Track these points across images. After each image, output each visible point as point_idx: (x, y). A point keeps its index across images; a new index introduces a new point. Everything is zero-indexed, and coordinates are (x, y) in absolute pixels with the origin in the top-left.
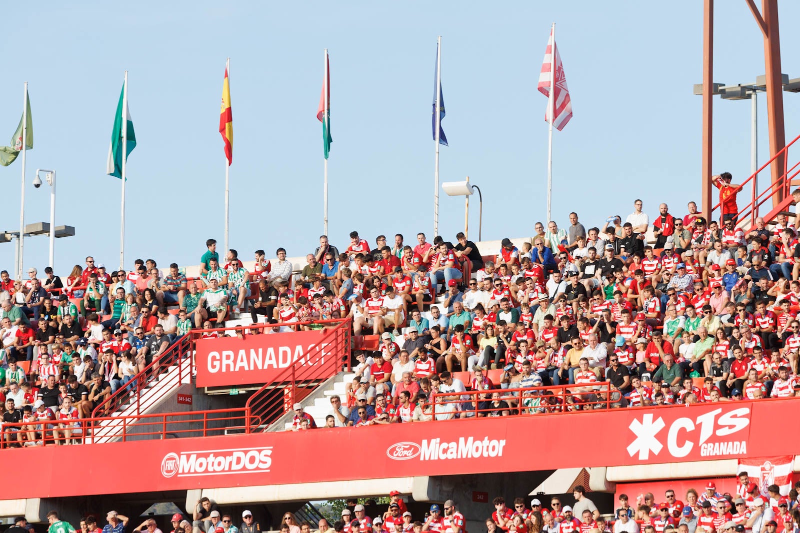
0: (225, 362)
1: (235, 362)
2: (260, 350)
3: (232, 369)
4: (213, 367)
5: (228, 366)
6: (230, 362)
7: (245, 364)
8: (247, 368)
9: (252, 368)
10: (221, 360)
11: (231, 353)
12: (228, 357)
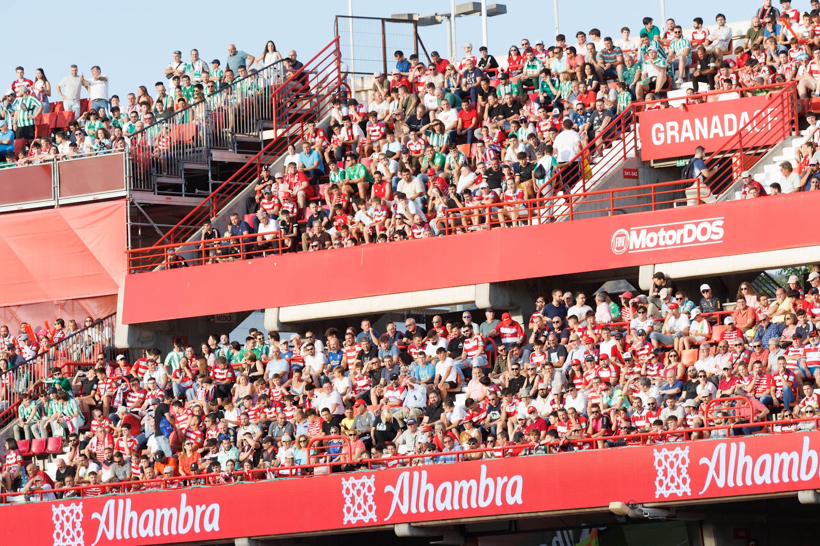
0: (669, 133)
1: (680, 132)
2: (705, 119)
3: (677, 140)
4: (658, 139)
5: (673, 137)
6: (675, 133)
7: (690, 134)
8: (692, 139)
9: (698, 138)
10: (665, 131)
11: (675, 124)
12: (672, 128)
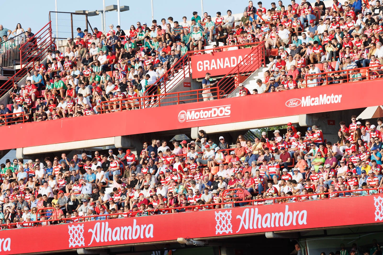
0: (205, 66)
1: (210, 65)
2: (222, 59)
3: (209, 69)
4: (200, 68)
5: (207, 68)
6: (208, 66)
7: (215, 66)
8: (216, 68)
9: (218, 68)
10: (203, 65)
11: (208, 61)
12: (207, 63)
